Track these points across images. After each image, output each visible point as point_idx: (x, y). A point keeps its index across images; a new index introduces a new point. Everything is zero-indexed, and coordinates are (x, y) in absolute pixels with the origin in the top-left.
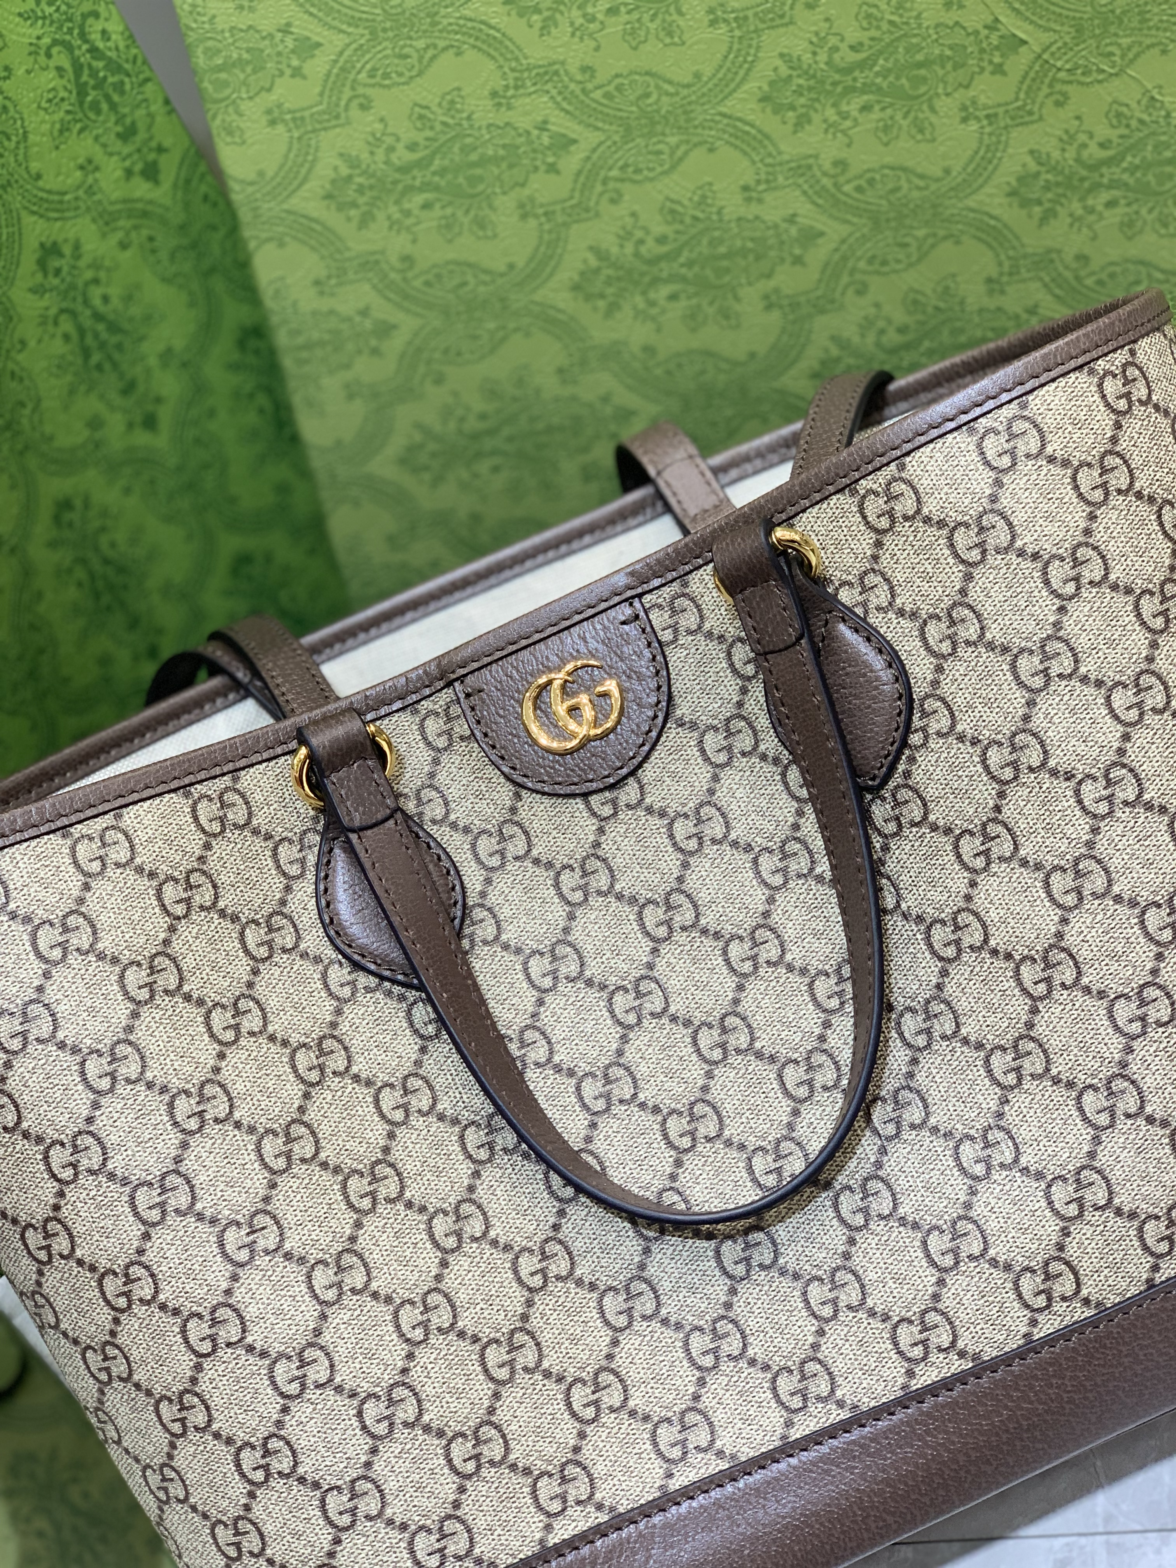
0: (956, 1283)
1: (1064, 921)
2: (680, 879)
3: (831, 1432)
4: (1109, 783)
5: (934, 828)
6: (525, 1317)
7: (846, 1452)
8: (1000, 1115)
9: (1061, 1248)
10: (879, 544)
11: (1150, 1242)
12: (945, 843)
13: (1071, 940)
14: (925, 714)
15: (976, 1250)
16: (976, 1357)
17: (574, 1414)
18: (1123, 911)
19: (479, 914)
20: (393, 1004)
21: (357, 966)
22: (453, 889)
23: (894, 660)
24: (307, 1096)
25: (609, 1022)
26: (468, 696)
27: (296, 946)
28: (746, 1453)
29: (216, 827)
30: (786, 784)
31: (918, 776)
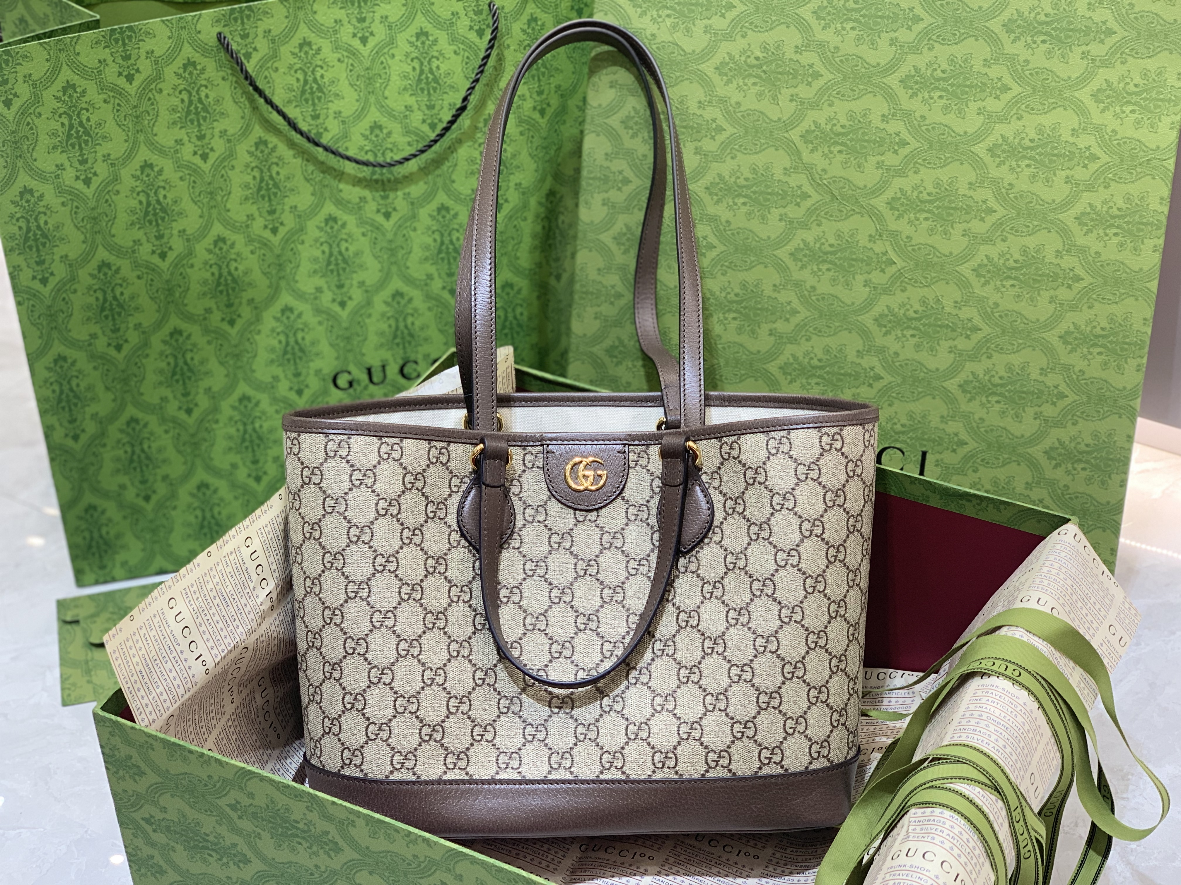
0: (632, 745)
1: (728, 629)
3: (563, 782)
4: (764, 585)
5: (698, 576)
6: (470, 693)
7: (565, 791)
8: (675, 692)
9: (675, 748)
10: (722, 463)
11: (709, 760)
12: (700, 583)
13: (727, 637)
14: (714, 533)
15: (644, 737)
16: (628, 776)
17: (472, 736)
18: (750, 634)
19: (515, 536)
20: (470, 556)
21: (463, 536)
23: (712, 508)
24: (426, 576)
28: (529, 777)
29: (434, 460)
31: (701, 555)
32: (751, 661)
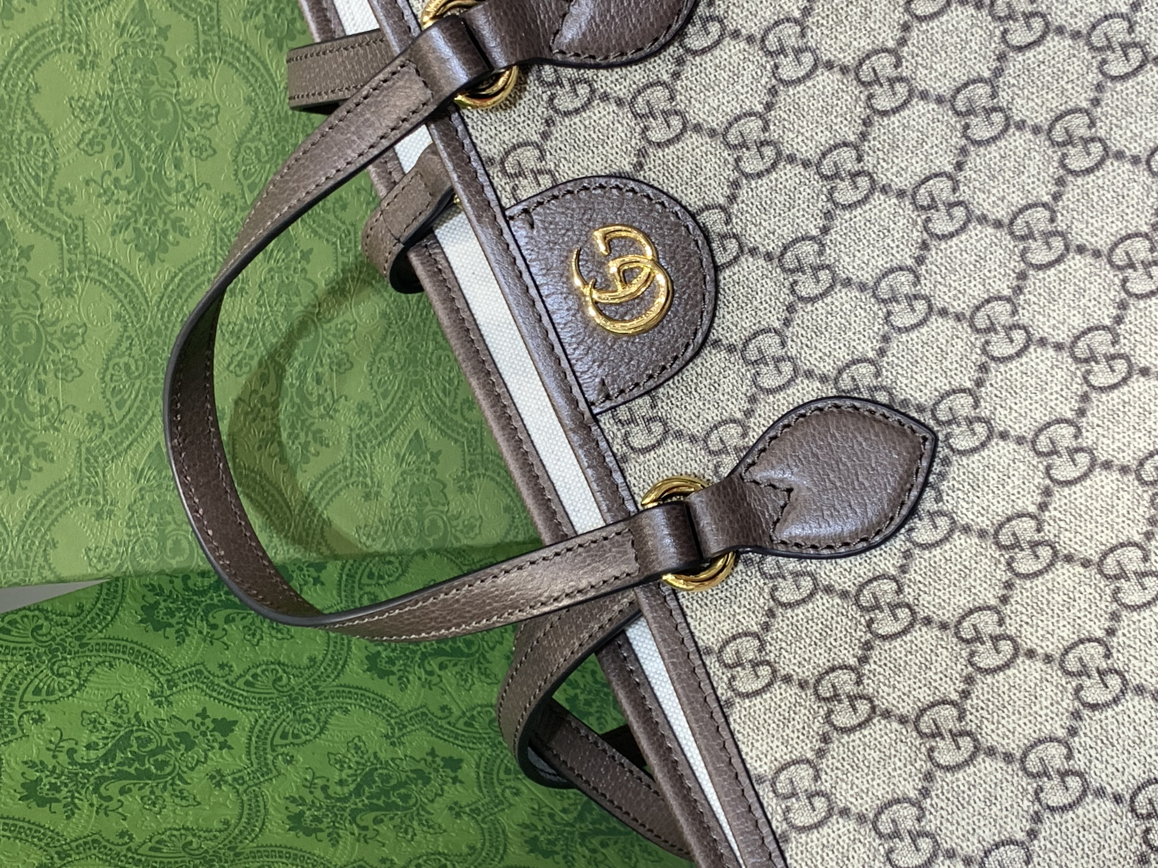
2: (806, 164)
22: (821, 410)
25: (963, 237)
26: (608, 397)
27: (894, 579)
30: (704, 51)
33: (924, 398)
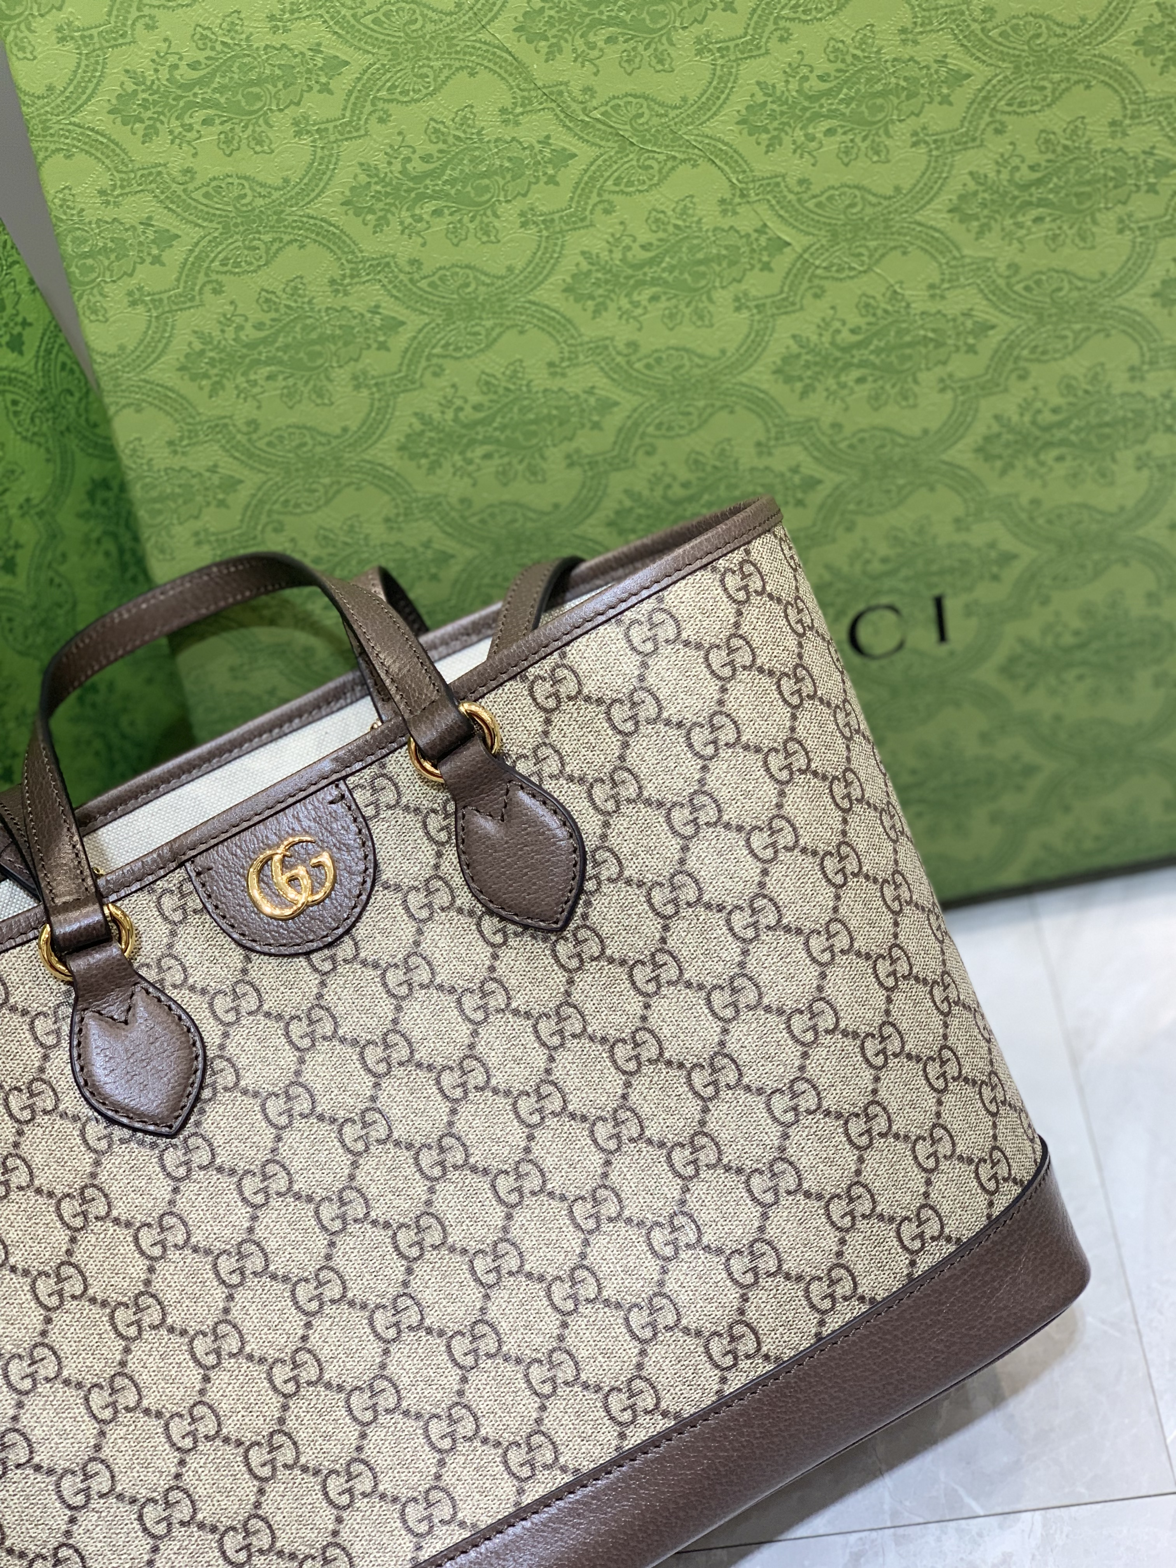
0: (655, 1352)
1: (725, 1031)
2: (395, 1021)
3: (558, 1495)
4: (754, 912)
5: (611, 960)
6: (282, 1421)
7: (572, 1512)
8: (683, 1202)
9: (742, 1312)
10: (548, 722)
11: (816, 1300)
12: (621, 973)
13: (732, 1047)
14: (597, 864)
15: (671, 1322)
16: (677, 1415)
17: (331, 1502)
18: (773, 1019)
19: (219, 1064)
20: (147, 1151)
21: (111, 1121)
22: (194, 1044)
23: (568, 820)
24: (73, 1240)
25: (341, 1151)
26: (199, 874)
27: (56, 1107)
28: (485, 1521)
30: (481, 932)
31: (594, 918)
32: (802, 1068)
33: (207, 1127)
